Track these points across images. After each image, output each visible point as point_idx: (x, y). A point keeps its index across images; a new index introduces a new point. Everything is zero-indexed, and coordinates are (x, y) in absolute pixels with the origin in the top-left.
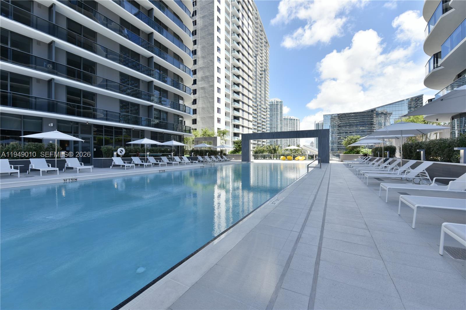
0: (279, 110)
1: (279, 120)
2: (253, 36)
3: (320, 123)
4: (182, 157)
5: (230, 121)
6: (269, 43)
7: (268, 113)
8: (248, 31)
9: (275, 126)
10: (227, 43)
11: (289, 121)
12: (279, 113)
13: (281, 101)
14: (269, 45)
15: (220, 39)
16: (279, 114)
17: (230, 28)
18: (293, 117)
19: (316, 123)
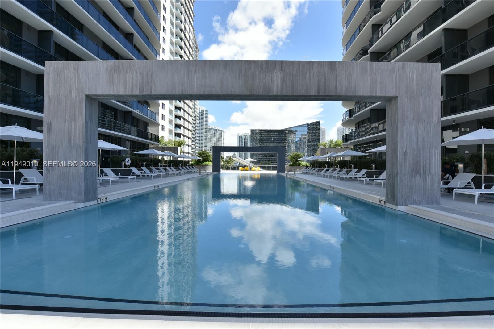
0: (204, 119)
1: (204, 129)
2: (193, 43)
3: (242, 135)
4: (142, 168)
5: (172, 129)
6: (199, 49)
7: (197, 121)
8: (190, 37)
9: (200, 136)
10: (171, 45)
11: (213, 132)
12: (204, 122)
13: (206, 110)
14: (199, 51)
15: (165, 40)
16: (204, 124)
17: (174, 31)
18: (218, 127)
19: (239, 135)
